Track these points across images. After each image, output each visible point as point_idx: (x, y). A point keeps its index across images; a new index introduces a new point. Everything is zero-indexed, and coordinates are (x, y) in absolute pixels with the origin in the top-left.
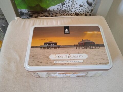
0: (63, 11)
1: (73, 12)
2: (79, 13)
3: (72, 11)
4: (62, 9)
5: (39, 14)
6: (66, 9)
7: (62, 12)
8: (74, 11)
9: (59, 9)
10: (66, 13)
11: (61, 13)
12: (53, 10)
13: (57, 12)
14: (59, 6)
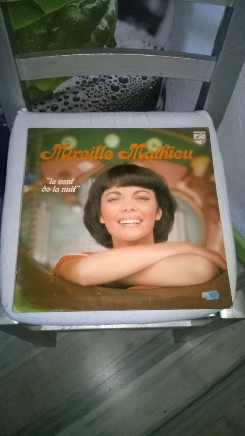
0: (90, 82)
1: (114, 78)
2: (129, 78)
3: (111, 78)
4: (88, 80)
5: (36, 105)
6: (97, 77)
7: (88, 86)
8: (116, 76)
9: (81, 82)
10: (98, 84)
11: (87, 89)
12: (68, 88)
13: (76, 90)
14: (79, 76)
